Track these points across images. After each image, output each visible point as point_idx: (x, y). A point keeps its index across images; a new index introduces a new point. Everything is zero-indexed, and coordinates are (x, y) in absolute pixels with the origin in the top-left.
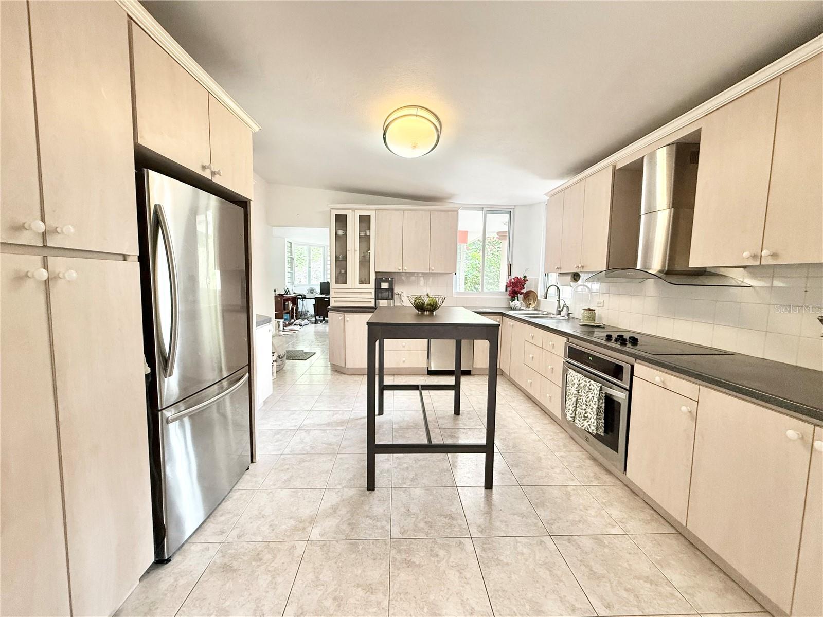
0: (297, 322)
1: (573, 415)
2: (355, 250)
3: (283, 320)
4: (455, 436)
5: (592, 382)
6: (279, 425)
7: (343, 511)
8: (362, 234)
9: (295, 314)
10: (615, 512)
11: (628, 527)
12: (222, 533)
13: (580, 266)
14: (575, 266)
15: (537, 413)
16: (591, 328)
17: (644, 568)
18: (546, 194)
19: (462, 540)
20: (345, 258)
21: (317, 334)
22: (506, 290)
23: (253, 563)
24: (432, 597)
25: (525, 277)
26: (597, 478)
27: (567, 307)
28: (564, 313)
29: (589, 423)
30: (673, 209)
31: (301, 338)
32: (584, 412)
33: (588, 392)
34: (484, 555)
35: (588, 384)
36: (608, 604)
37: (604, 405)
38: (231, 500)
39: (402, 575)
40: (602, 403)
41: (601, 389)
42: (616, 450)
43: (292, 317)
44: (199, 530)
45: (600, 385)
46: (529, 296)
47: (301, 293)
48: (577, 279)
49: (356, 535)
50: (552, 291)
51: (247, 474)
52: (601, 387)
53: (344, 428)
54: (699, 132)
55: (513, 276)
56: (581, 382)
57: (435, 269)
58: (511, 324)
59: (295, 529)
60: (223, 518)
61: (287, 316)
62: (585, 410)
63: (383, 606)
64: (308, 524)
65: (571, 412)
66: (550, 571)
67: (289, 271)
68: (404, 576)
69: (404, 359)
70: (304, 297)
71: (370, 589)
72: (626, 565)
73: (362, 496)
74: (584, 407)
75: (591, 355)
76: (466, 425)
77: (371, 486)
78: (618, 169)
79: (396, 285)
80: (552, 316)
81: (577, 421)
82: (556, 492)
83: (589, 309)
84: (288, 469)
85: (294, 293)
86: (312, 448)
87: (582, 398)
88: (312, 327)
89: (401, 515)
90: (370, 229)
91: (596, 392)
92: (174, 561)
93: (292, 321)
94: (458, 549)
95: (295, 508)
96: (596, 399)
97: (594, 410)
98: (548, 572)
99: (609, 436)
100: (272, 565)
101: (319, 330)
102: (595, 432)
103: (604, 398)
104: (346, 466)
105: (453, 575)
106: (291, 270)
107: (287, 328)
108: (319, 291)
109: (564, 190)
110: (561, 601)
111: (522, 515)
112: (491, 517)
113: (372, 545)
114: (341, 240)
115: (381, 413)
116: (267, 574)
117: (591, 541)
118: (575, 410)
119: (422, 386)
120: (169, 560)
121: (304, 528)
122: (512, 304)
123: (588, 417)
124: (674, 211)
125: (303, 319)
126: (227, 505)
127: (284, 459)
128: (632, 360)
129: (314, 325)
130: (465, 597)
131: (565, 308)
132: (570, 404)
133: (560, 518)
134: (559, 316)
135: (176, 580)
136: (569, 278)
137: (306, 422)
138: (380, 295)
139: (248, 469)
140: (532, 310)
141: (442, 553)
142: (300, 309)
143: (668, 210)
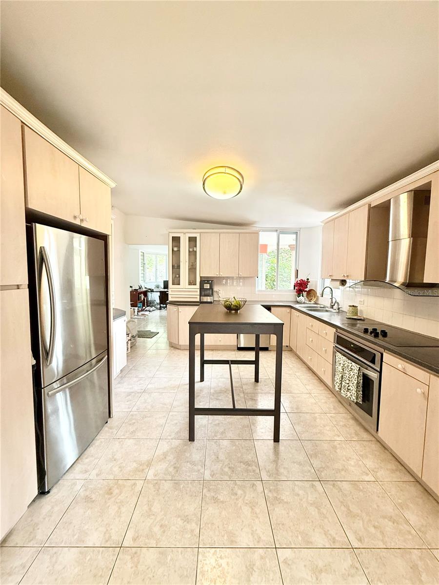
0: (148, 308)
1: (340, 387)
2: (186, 262)
3: (137, 308)
4: (255, 400)
5: (353, 364)
6: (131, 388)
7: (170, 457)
8: (191, 250)
9: (146, 303)
10: (370, 463)
11: (378, 474)
12: (86, 471)
13: (346, 275)
14: (342, 275)
15: (315, 381)
16: (354, 321)
17: (389, 509)
18: (322, 222)
19: (255, 483)
20: (179, 267)
21: (161, 317)
22: (294, 289)
23: (106, 496)
24: (230, 528)
25: (308, 279)
26: (357, 434)
27: (338, 303)
28: (335, 307)
29: (351, 394)
30: (412, 238)
31: (150, 321)
32: (347, 385)
33: (350, 371)
34: (270, 495)
35: (351, 365)
36: (360, 538)
37: (362, 381)
38: (94, 446)
39: (210, 509)
40: (360, 380)
41: (359, 369)
42: (371, 415)
43: (144, 305)
44: (70, 469)
45: (359, 366)
46: (311, 293)
47: (150, 288)
48: (345, 284)
49: (179, 477)
50: (328, 290)
51: (107, 427)
52: (360, 368)
53: (176, 391)
54: (429, 184)
55: (299, 278)
56: (345, 363)
57: (242, 274)
58: (297, 315)
59: (136, 470)
60: (87, 460)
61: (140, 305)
62: (348, 384)
63: (196, 533)
64: (145, 467)
65: (338, 384)
66: (318, 509)
67: (143, 272)
68: (211, 510)
69: (220, 339)
70: (152, 291)
71: (186, 519)
72: (375, 506)
73: (186, 445)
74: (347, 382)
75: (353, 344)
76: (263, 390)
77: (192, 438)
78: (372, 207)
79: (215, 286)
80: (327, 309)
81: (342, 391)
82: (326, 446)
83: (353, 306)
84: (134, 423)
85: (146, 288)
86: (152, 407)
87: (346, 374)
88: (158, 313)
89: (212, 461)
90: (196, 247)
91: (356, 371)
92: (52, 492)
93: (144, 308)
94: (251, 489)
95: (138, 454)
96: (356, 377)
97: (354, 384)
98: (316, 510)
99: (365, 405)
100: (119, 497)
101: (162, 315)
102: (355, 401)
103: (361, 376)
104: (175, 422)
105: (246, 510)
106: (144, 272)
107: (140, 313)
108: (163, 287)
109: (334, 220)
110: (325, 534)
111: (300, 464)
112: (277, 464)
113: (190, 485)
114: (176, 254)
115: (202, 380)
116: (115, 505)
117: (350, 486)
118: (341, 383)
119: (232, 361)
120: (48, 492)
121: (143, 470)
122: (298, 299)
123: (350, 389)
124: (413, 239)
125: (151, 307)
126: (91, 450)
127: (132, 415)
128: (382, 350)
129: (159, 311)
130: (255, 528)
131: (336, 304)
132: (338, 377)
133: (328, 467)
134: (331, 310)
135: (53, 508)
136: (338, 283)
137: (150, 386)
138: (203, 293)
139: (107, 422)
140: (313, 304)
141: (240, 492)
142: (149, 299)
143: (409, 239)
